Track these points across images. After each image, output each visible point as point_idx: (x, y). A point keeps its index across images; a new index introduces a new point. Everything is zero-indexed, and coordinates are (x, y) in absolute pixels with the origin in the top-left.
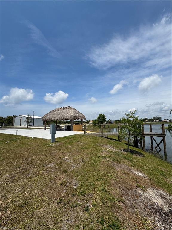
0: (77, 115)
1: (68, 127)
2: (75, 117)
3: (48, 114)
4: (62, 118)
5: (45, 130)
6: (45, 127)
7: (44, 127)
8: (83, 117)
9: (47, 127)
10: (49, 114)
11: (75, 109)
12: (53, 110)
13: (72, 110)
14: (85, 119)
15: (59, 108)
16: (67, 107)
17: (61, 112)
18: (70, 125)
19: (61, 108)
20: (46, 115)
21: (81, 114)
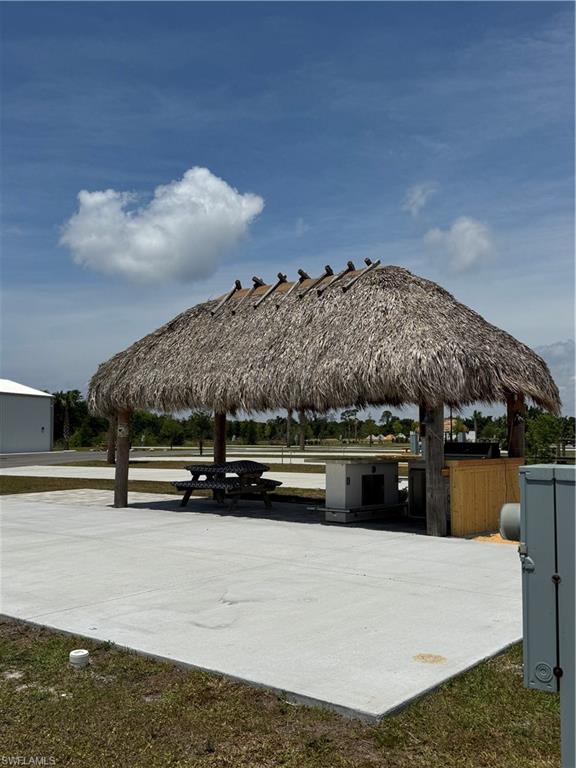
1: (364, 480)
3: (149, 343)
5: (121, 502)
6: (122, 474)
7: (110, 473)
10: (164, 345)
12: (201, 308)
15: (258, 284)
19: (283, 280)
20: (125, 361)
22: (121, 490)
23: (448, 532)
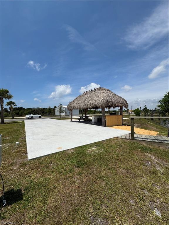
0: (114, 100)
1: (98, 118)
2: (110, 102)
3: (73, 101)
4: (89, 105)
5: (72, 121)
8: (123, 102)
9: (73, 117)
10: (75, 101)
11: (109, 91)
12: (80, 96)
13: (104, 91)
14: (126, 105)
15: (87, 92)
16: (97, 88)
17: (89, 96)
18: (102, 116)
19: (89, 91)
20: (71, 103)
21: (120, 98)
22: (71, 119)
23: (105, 126)
